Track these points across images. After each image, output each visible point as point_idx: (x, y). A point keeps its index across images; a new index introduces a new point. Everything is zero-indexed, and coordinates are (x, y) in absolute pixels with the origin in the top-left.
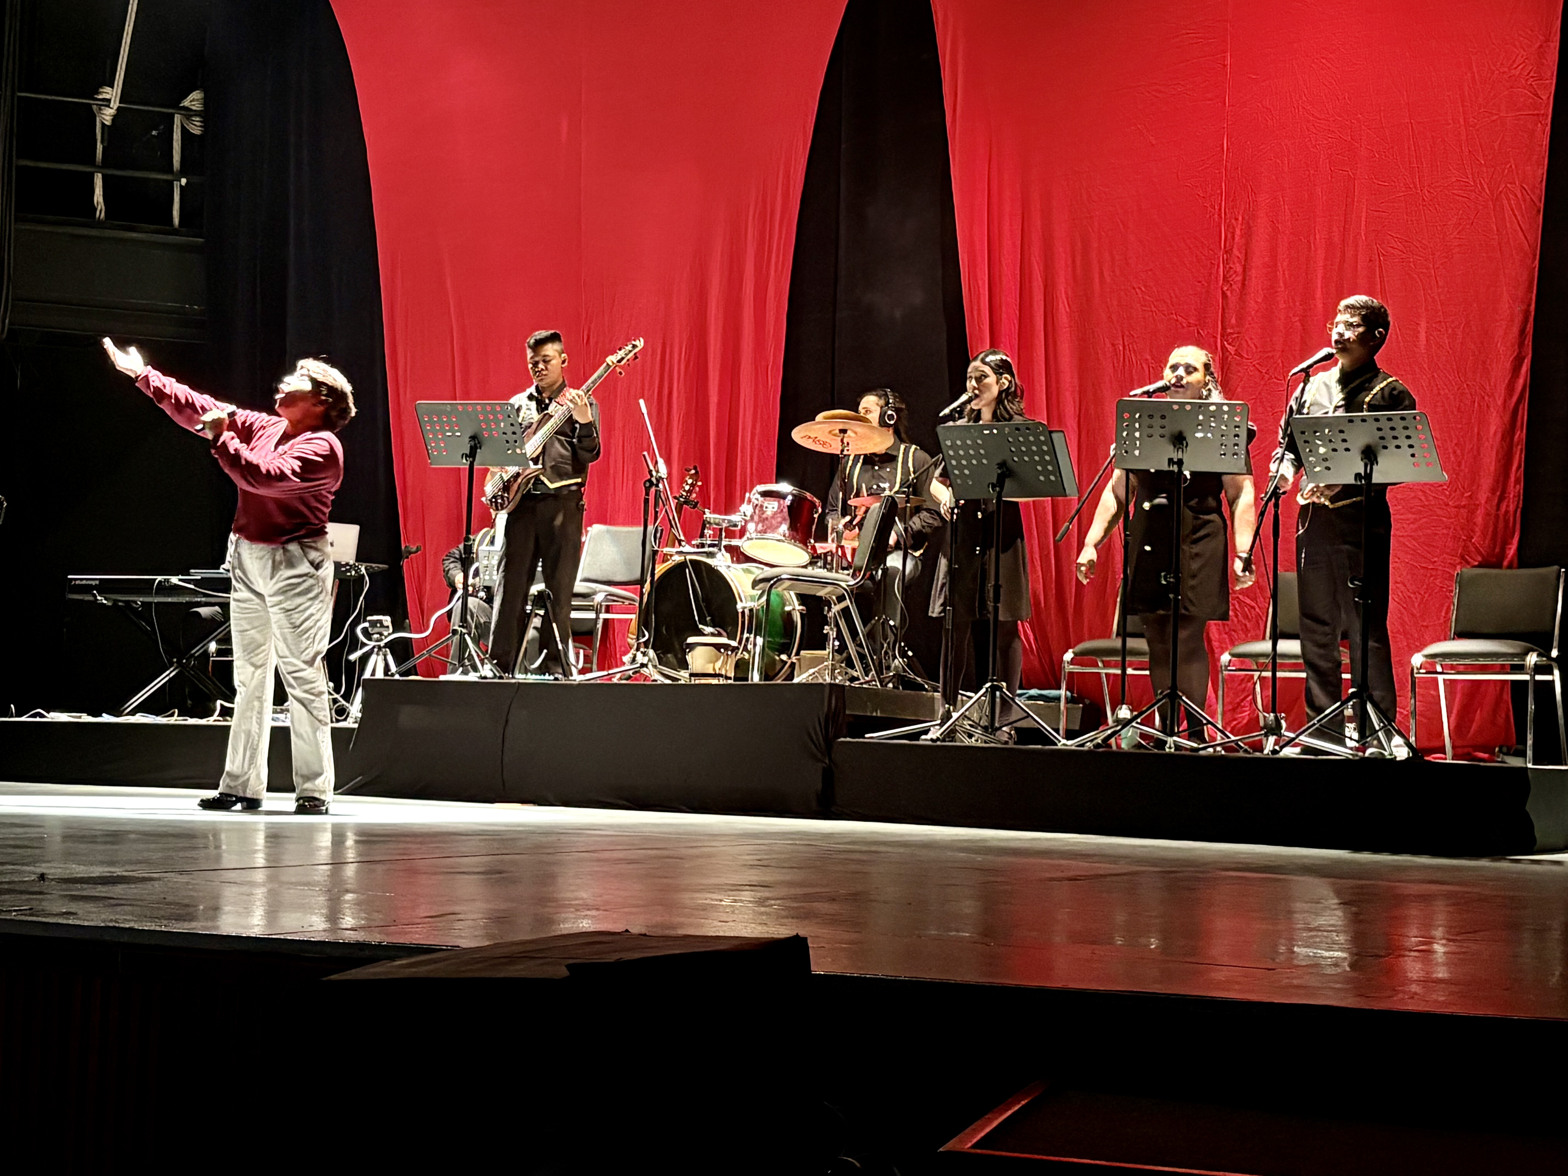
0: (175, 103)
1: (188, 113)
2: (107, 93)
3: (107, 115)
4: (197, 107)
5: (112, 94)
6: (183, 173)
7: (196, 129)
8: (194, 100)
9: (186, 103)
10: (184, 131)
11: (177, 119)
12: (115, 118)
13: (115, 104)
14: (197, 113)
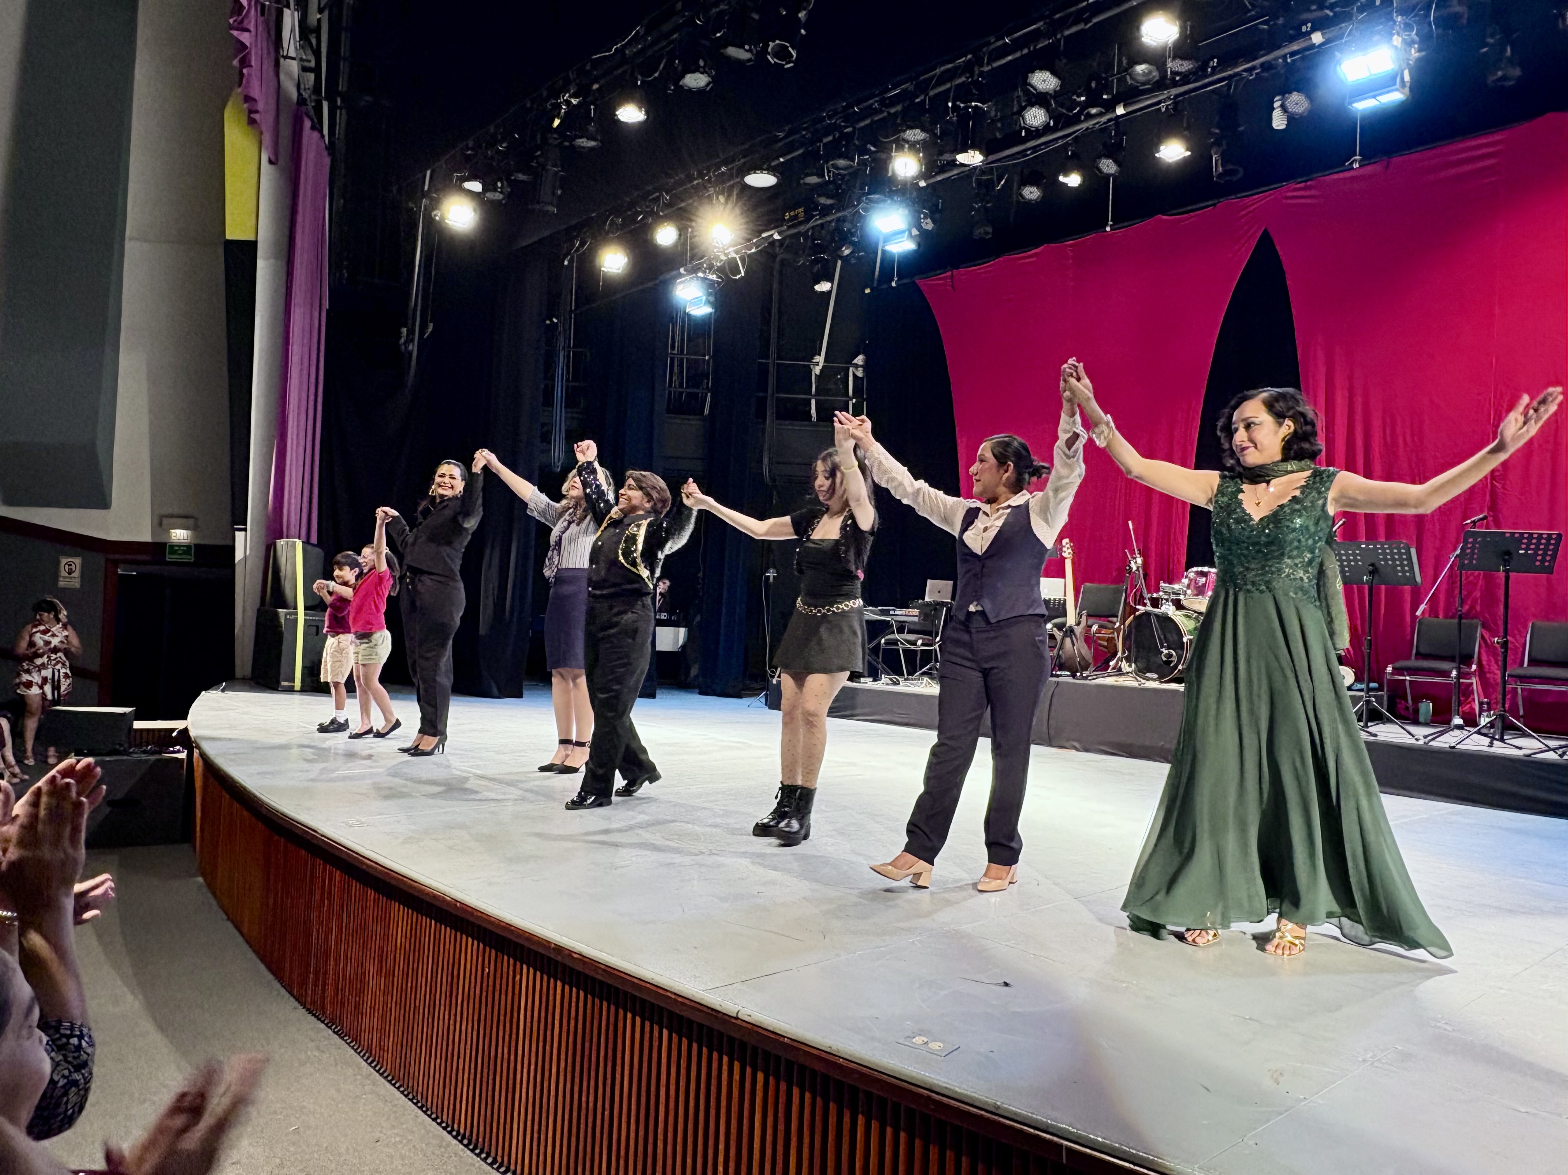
0: (850, 362)
1: (856, 366)
2: (817, 359)
3: (817, 370)
4: (860, 363)
5: (820, 359)
6: (854, 396)
7: (860, 373)
8: (860, 360)
9: (855, 361)
10: (854, 375)
11: (851, 369)
12: (822, 371)
13: (821, 364)
14: (861, 366)
